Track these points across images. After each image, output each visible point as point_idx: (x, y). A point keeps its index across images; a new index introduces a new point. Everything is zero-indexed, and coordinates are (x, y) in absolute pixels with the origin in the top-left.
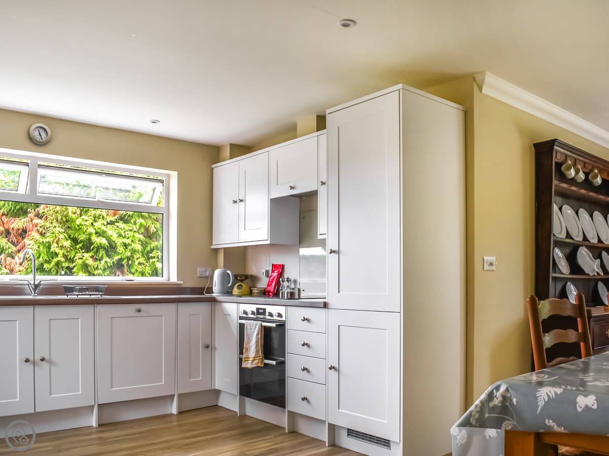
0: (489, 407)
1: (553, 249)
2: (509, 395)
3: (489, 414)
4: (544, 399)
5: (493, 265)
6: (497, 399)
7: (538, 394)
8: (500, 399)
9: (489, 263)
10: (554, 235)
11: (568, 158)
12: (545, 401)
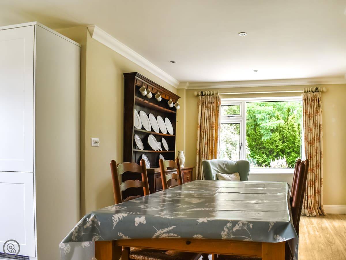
0: (84, 229)
1: (134, 135)
2: (96, 220)
3: (84, 233)
4: (116, 221)
5: (97, 143)
6: (89, 223)
7: (113, 218)
8: (91, 223)
9: (95, 141)
10: (135, 127)
11: (143, 84)
12: (117, 222)
